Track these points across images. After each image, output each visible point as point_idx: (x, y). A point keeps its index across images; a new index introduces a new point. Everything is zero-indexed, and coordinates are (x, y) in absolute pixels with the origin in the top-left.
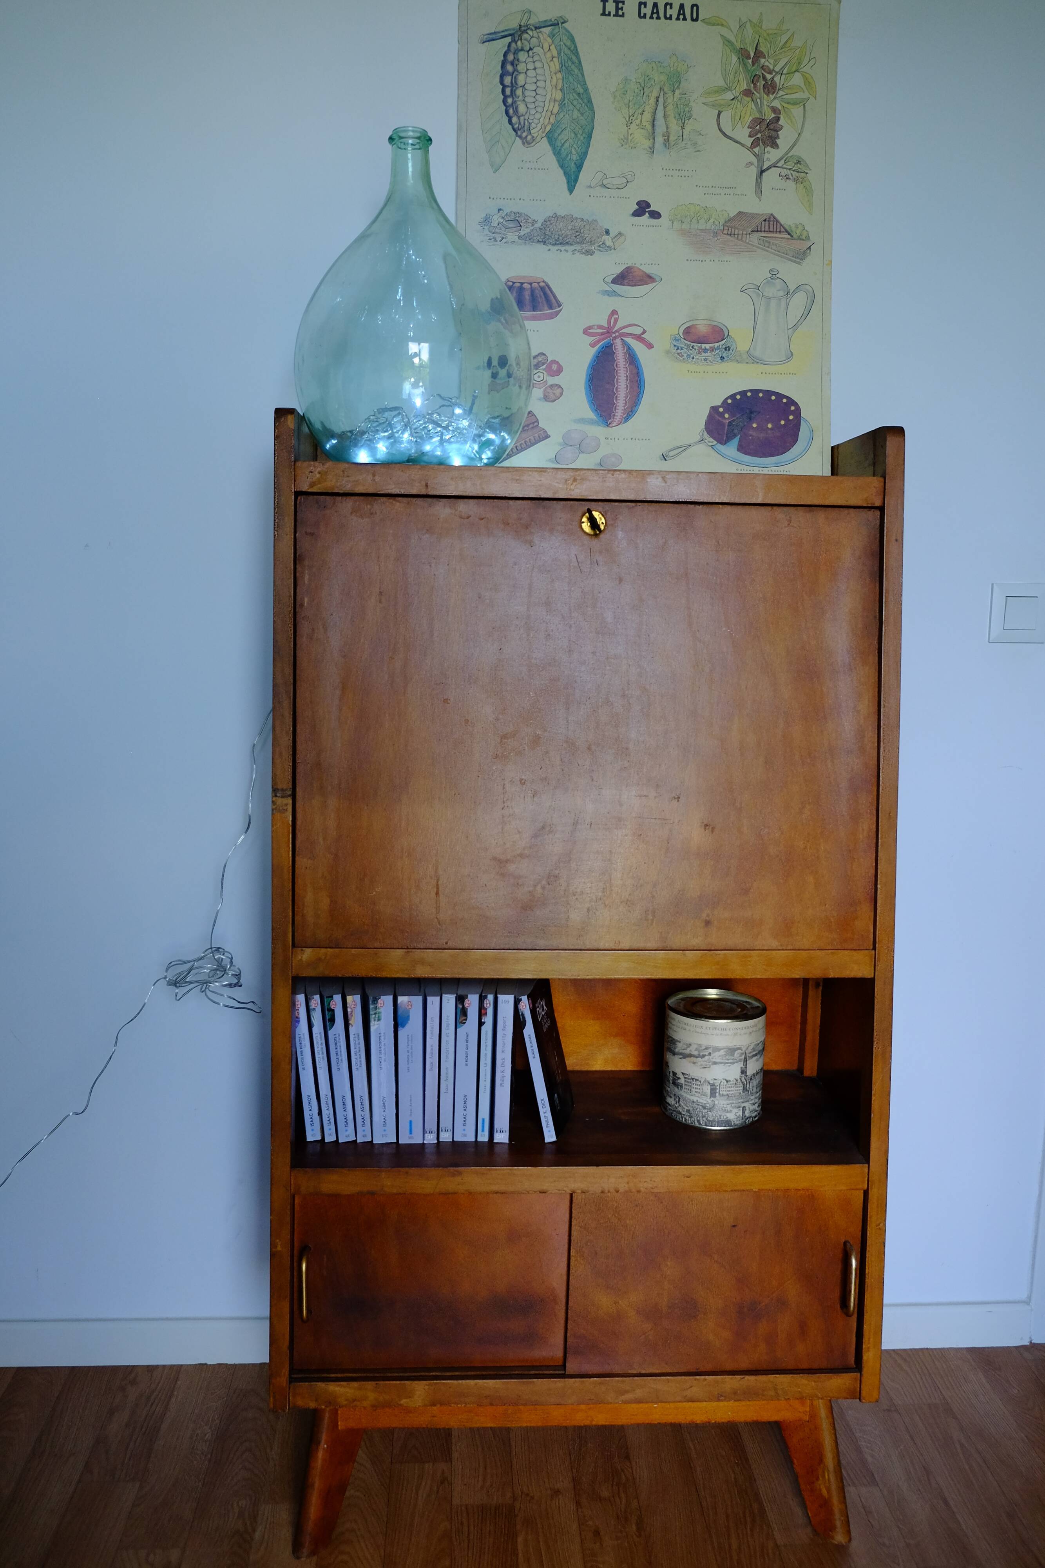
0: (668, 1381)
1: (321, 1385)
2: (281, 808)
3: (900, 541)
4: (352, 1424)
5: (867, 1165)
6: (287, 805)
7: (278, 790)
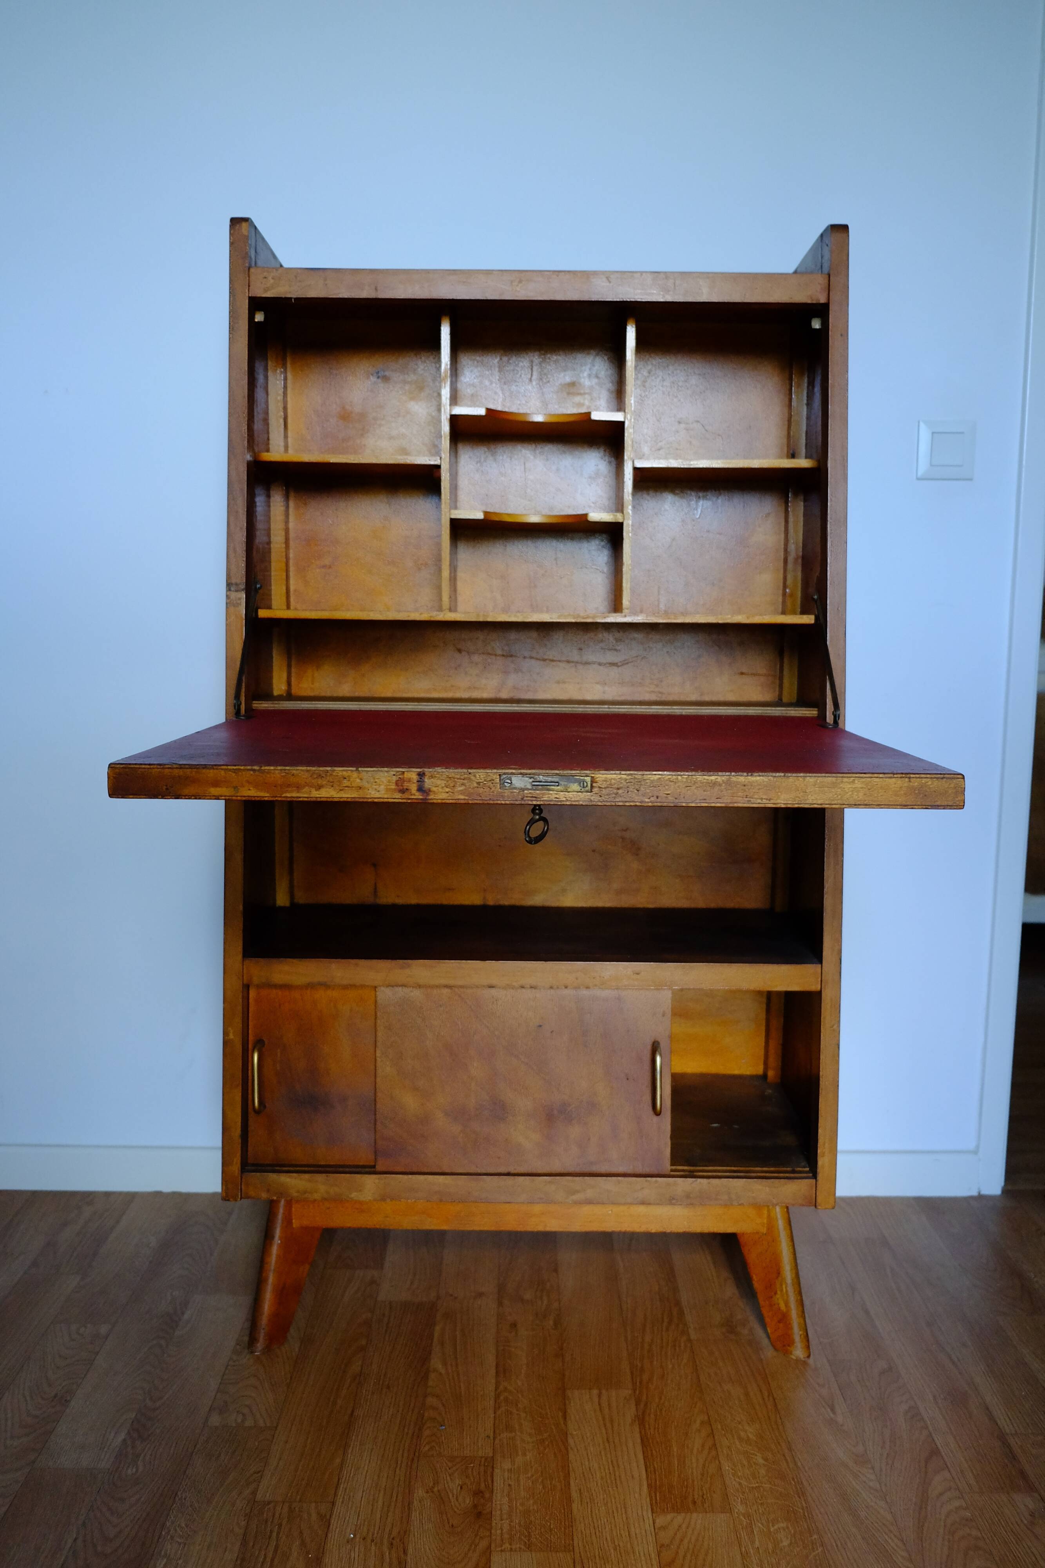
0: (619, 1182)
1: (273, 1176)
2: (235, 602)
3: (845, 335)
4: (306, 1222)
5: (820, 965)
6: (240, 599)
7: (232, 584)
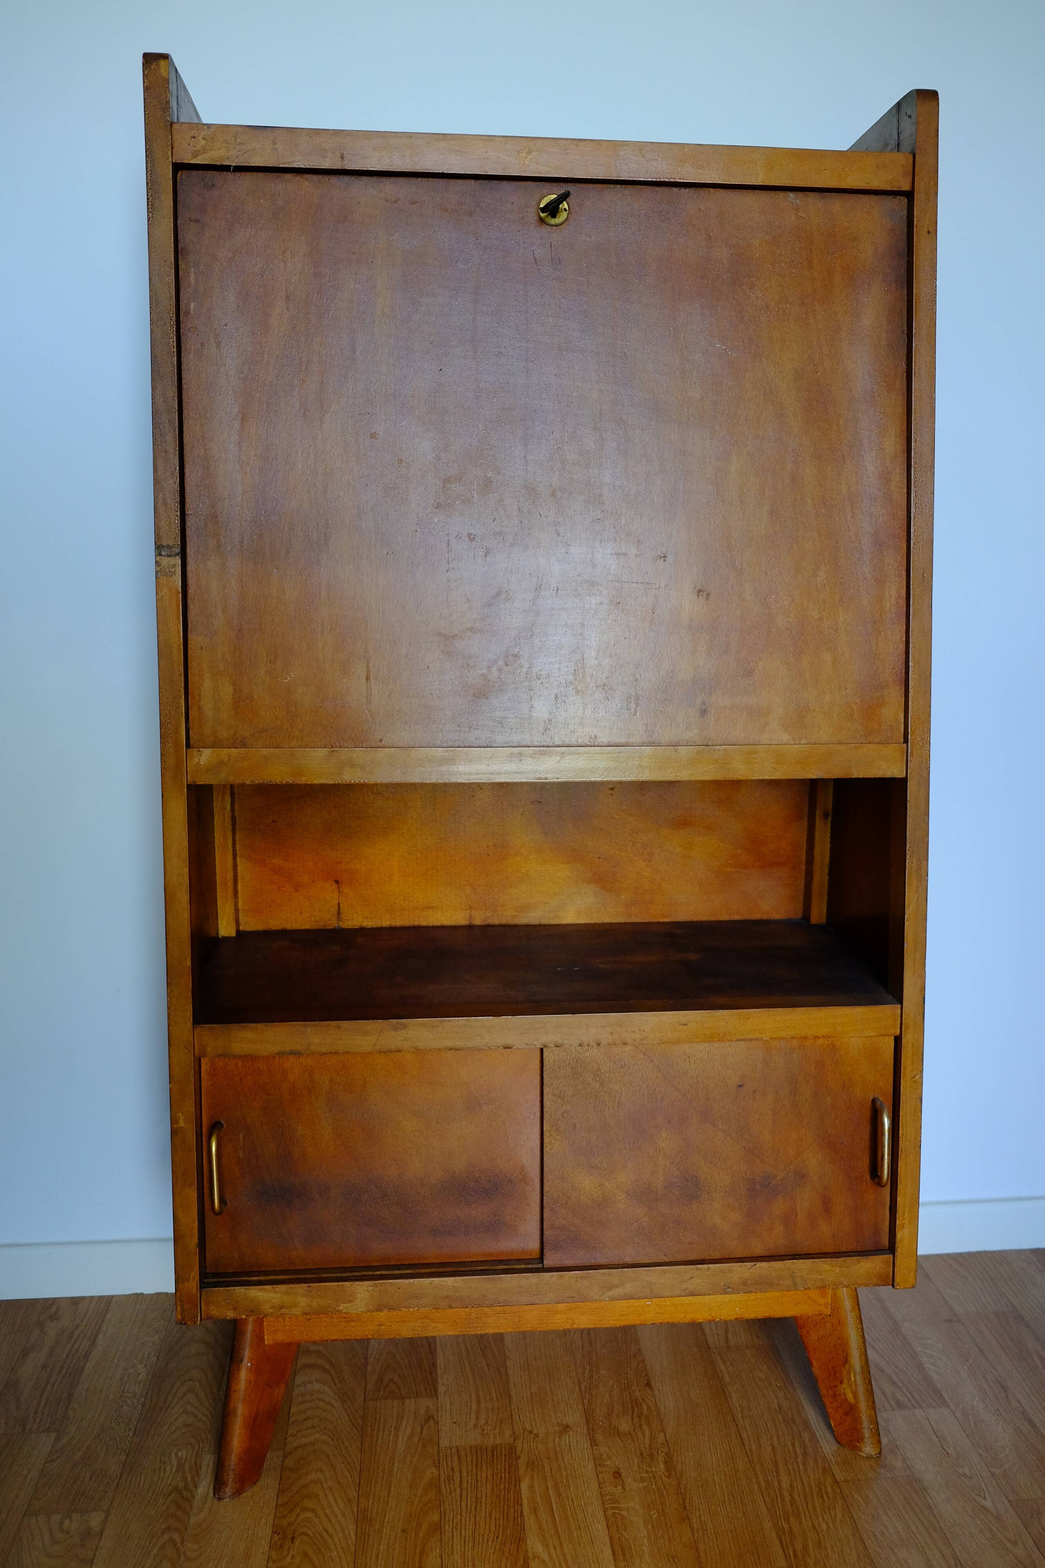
0: (664, 1272)
1: (240, 1290)
2: (167, 570)
3: (932, 232)
4: (281, 1337)
5: (899, 1006)
6: (174, 566)
7: (163, 547)
